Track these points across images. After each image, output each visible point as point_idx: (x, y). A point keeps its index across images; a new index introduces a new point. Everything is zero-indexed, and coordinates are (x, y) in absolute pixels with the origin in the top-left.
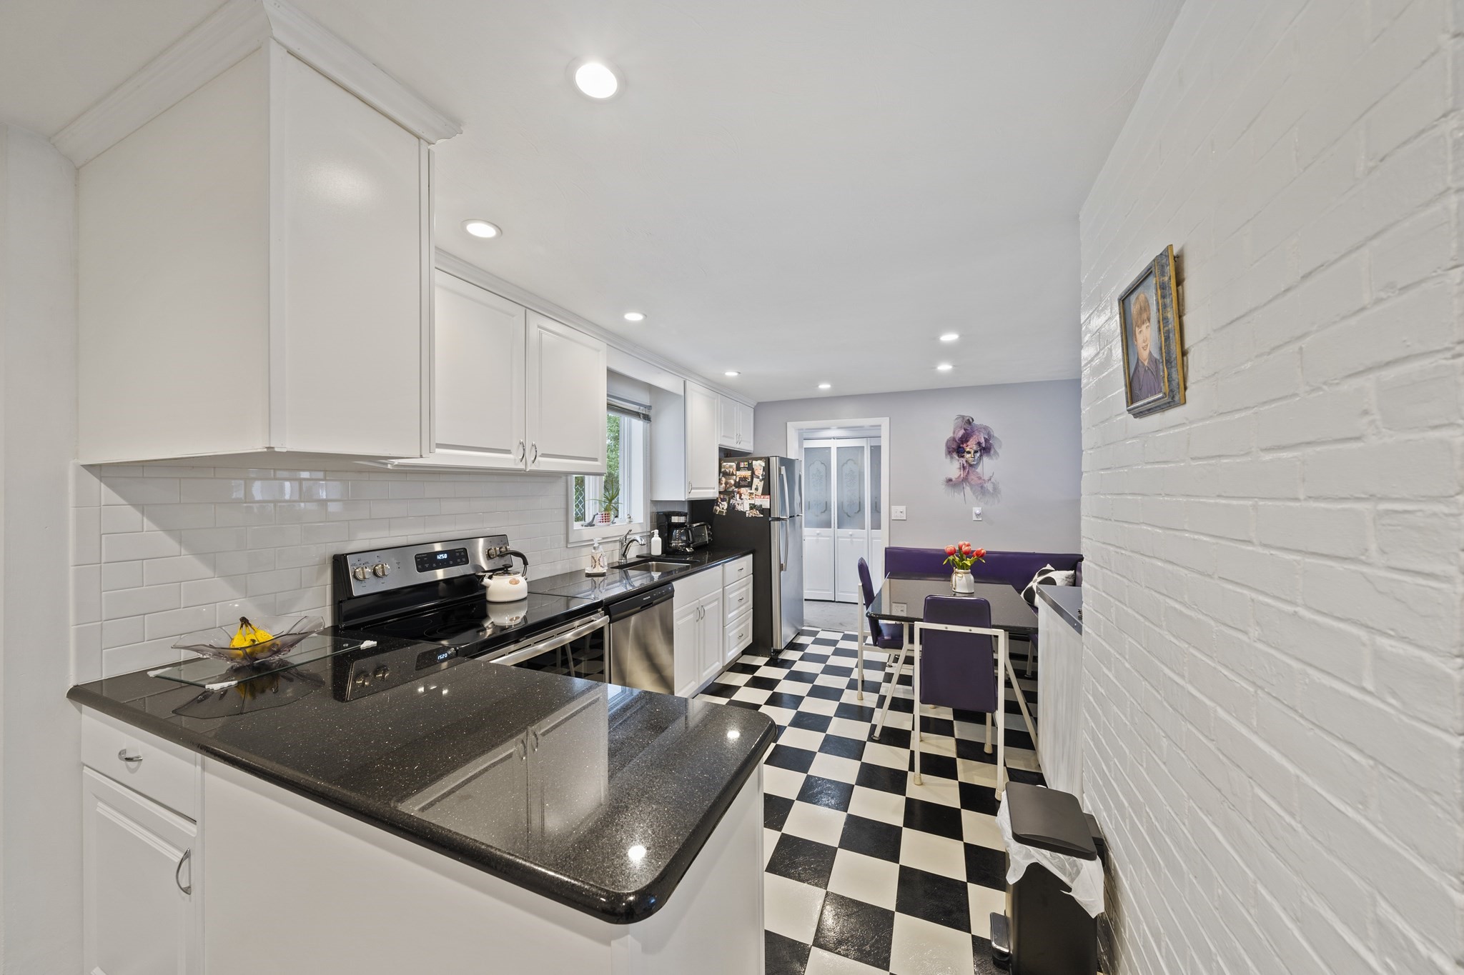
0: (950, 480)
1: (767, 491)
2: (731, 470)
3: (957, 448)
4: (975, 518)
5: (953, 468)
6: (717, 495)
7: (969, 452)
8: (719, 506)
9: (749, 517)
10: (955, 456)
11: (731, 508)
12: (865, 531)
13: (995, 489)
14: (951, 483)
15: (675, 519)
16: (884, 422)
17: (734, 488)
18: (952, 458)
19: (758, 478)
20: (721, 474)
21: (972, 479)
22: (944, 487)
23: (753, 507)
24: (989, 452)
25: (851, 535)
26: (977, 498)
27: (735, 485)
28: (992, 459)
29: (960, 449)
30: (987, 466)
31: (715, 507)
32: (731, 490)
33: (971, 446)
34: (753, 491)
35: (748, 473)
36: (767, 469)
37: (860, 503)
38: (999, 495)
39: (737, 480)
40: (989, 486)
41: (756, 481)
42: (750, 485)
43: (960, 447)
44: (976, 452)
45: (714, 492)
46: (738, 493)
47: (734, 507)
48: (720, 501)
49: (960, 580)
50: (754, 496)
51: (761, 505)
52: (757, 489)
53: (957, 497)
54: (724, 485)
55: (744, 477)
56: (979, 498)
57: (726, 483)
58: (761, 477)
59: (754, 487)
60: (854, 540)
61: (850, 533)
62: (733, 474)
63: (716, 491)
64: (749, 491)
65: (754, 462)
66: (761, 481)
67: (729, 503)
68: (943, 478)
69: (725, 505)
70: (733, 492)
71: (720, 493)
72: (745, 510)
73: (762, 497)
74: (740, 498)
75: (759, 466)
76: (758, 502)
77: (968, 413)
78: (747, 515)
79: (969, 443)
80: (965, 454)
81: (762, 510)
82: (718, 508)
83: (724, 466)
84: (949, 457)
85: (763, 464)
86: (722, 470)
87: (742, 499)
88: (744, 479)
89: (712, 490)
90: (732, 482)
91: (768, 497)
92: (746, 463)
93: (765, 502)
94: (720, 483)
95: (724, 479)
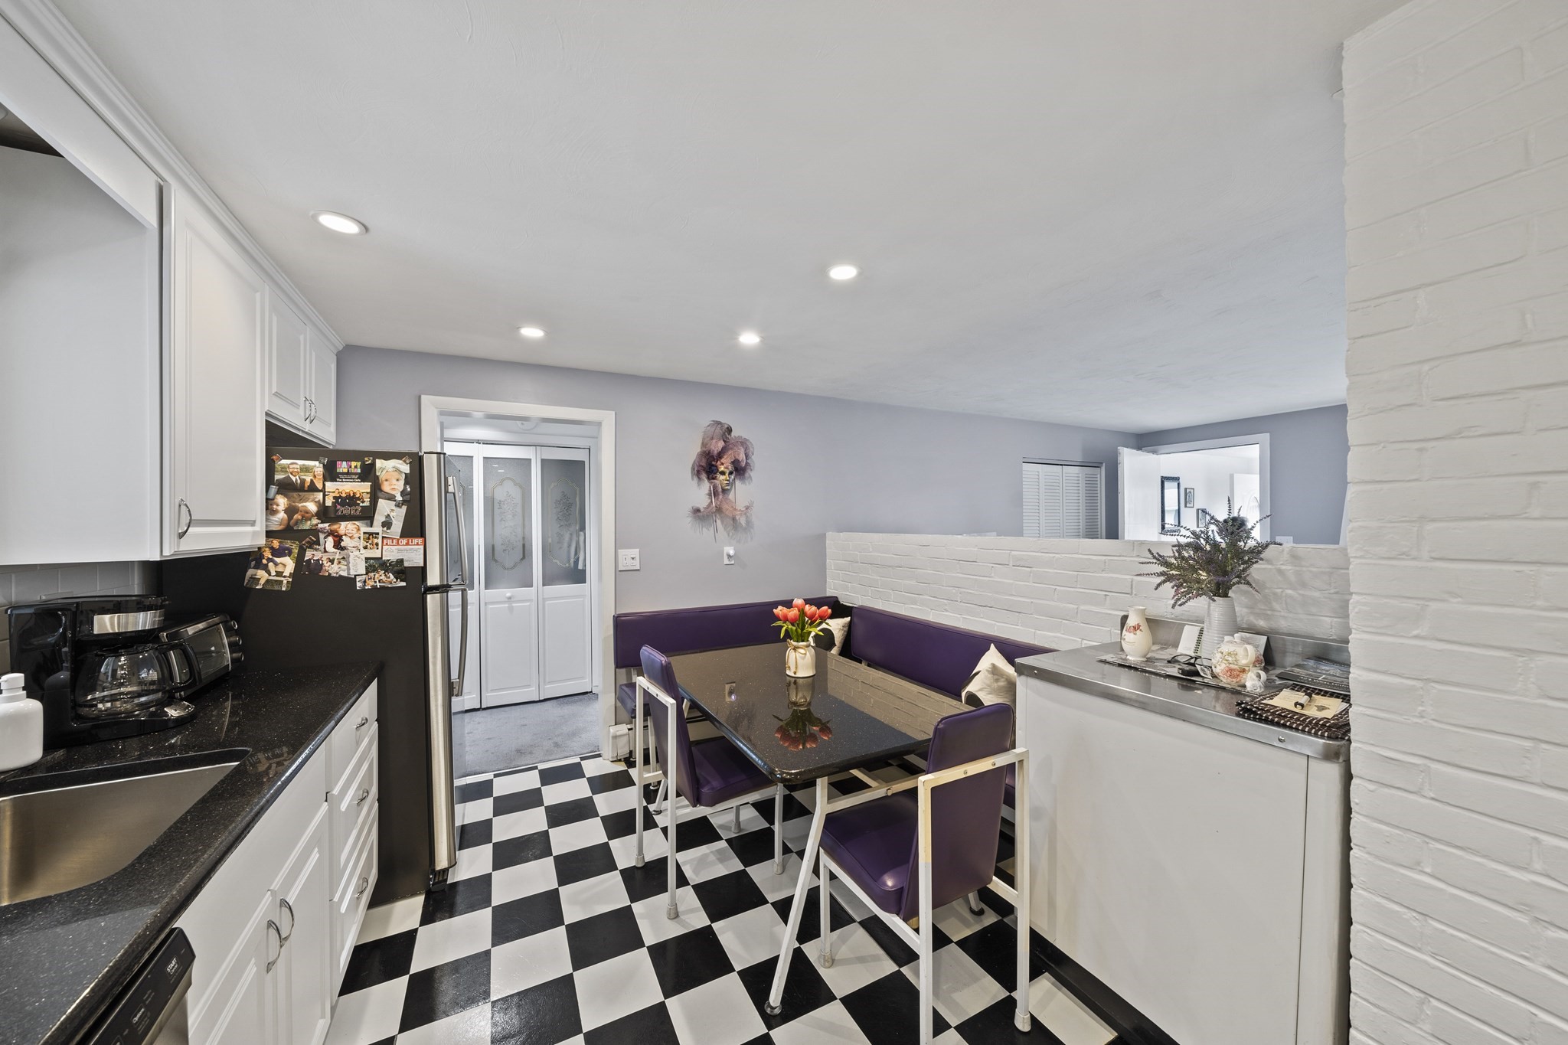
0: (698, 510)
1: (415, 527)
2: (308, 479)
3: (708, 466)
4: (726, 561)
5: (699, 494)
6: (262, 541)
7: (723, 473)
8: (266, 568)
9: (363, 590)
10: (704, 476)
11: (307, 572)
12: (533, 590)
13: (748, 522)
14: (699, 514)
15: (106, 624)
16: (608, 418)
17: (315, 521)
18: (700, 479)
19: (391, 498)
20: (273, 489)
21: (727, 510)
22: (690, 519)
23: (375, 565)
24: (743, 474)
25: (510, 598)
26: (729, 535)
27: (318, 515)
28: (744, 483)
29: (713, 468)
30: (741, 493)
31: (250, 572)
32: (307, 526)
33: (725, 465)
34: (377, 528)
35: (364, 488)
36: (416, 479)
37: (524, 546)
38: (752, 530)
39: (329, 502)
40: (743, 521)
41: (384, 507)
42: (368, 515)
43: (713, 465)
44: (731, 473)
45: (255, 534)
46: (331, 533)
47: (319, 565)
48: (268, 554)
49: (803, 658)
50: (380, 541)
51: (401, 561)
52: (387, 524)
53: (707, 533)
54: (282, 515)
55: (348, 496)
56: (731, 534)
57: (290, 511)
58: (399, 498)
59: (379, 518)
60: (514, 605)
61: (508, 595)
62: (313, 488)
63: (260, 527)
64: (364, 529)
65: (379, 463)
66: (398, 505)
67: (299, 561)
68: (688, 507)
69: (288, 565)
70: (315, 532)
71: (270, 534)
72: (353, 573)
73: (404, 541)
74: (338, 545)
75: (393, 474)
76: (391, 553)
77: (727, 420)
78: (359, 585)
79: (723, 460)
80: (718, 475)
81: (399, 569)
82: (262, 575)
83: (284, 469)
84: (696, 479)
85: (406, 468)
86: (278, 477)
87: (343, 549)
88: (351, 500)
89: (249, 529)
90: (312, 507)
91: (420, 540)
92: (353, 464)
93: (411, 554)
94: (270, 507)
95: (282, 502)
